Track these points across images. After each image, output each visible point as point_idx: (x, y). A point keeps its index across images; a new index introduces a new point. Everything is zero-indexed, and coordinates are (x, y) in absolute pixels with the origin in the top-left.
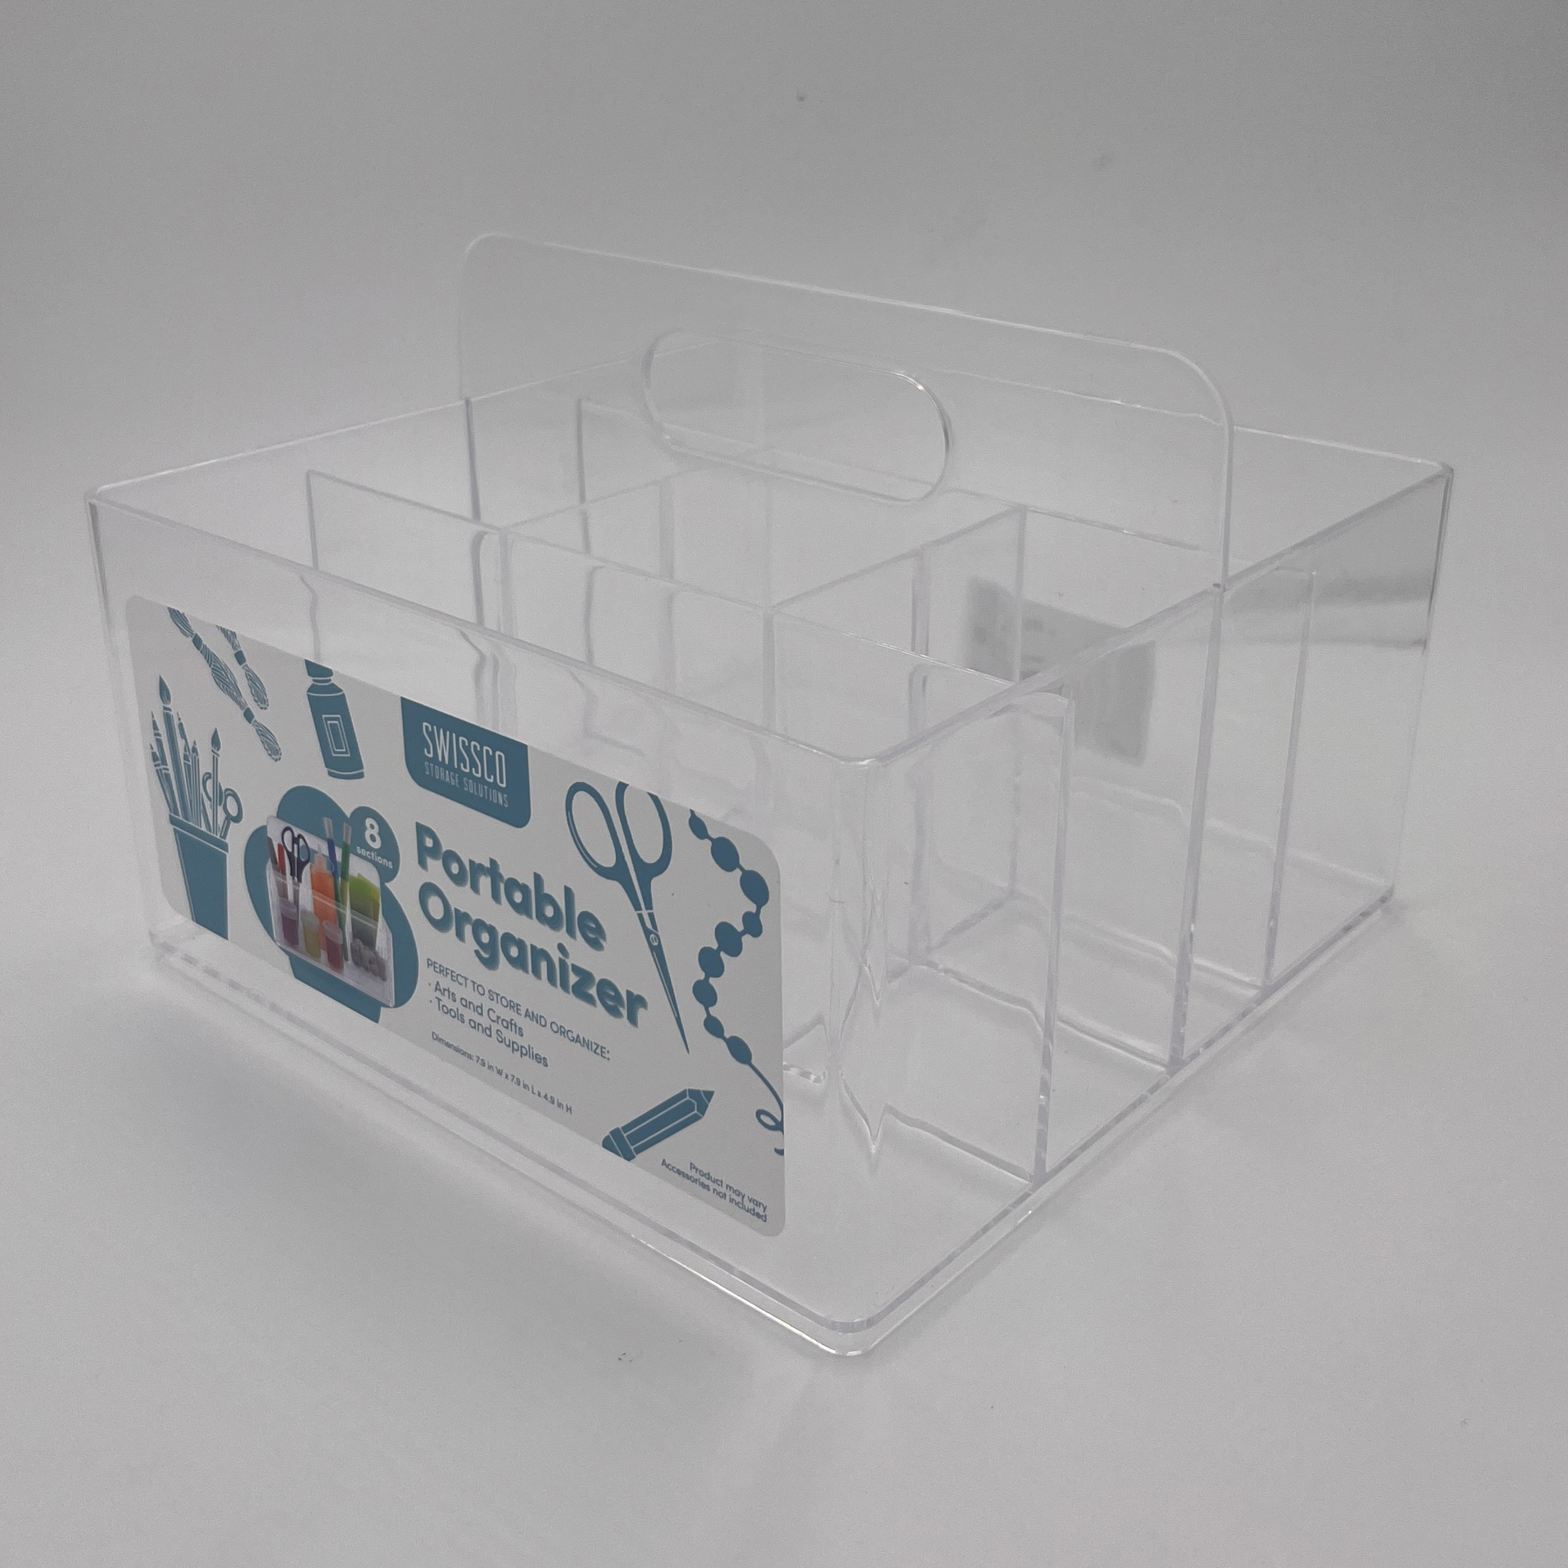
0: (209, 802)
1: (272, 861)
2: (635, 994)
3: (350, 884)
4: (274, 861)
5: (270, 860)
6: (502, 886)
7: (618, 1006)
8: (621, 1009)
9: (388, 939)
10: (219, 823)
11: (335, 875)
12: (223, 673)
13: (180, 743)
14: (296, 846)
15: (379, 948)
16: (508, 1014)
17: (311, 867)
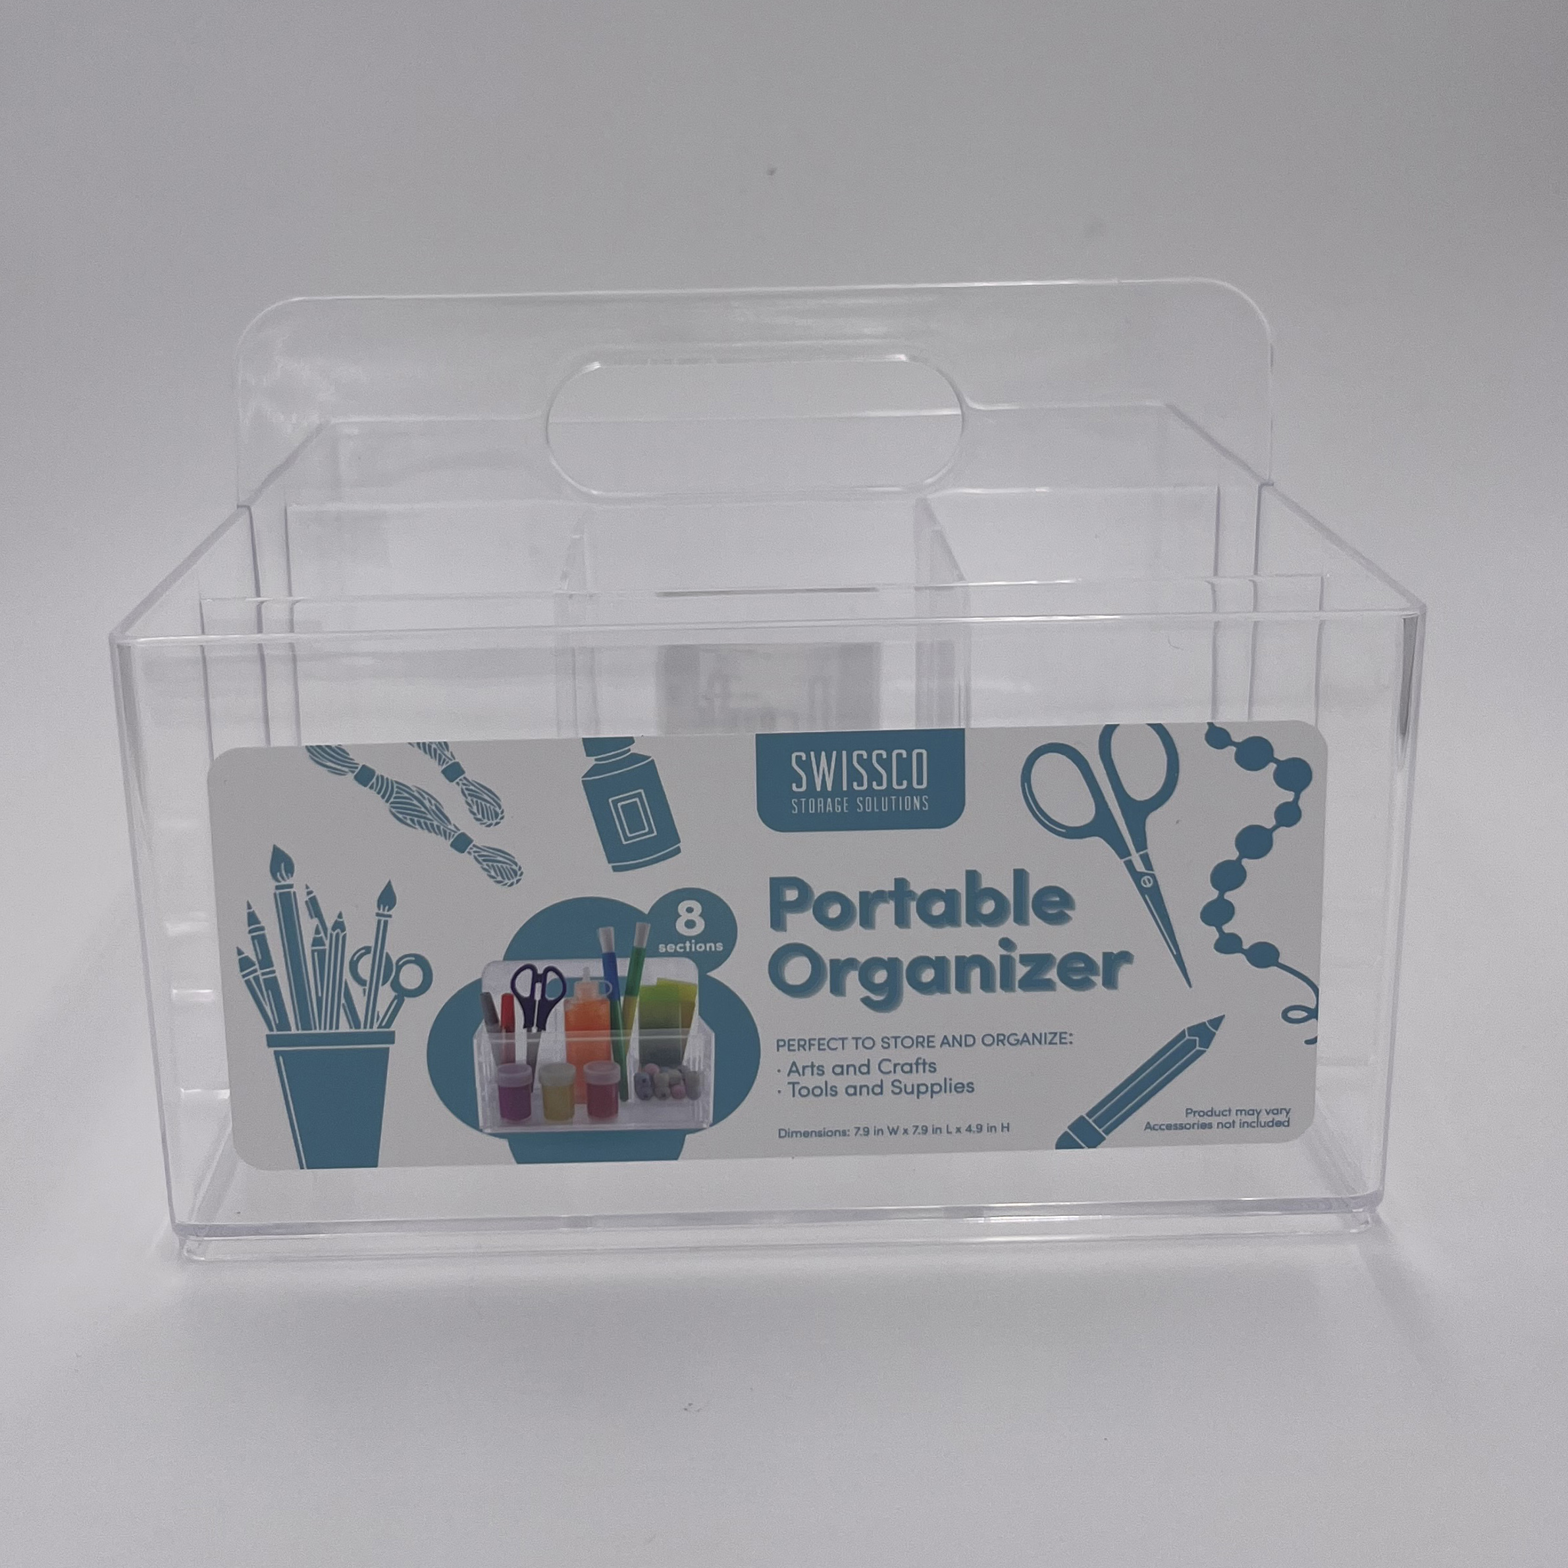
0: (360, 989)
1: (486, 1022)
2: (1115, 952)
3: (640, 997)
4: (492, 1019)
5: (483, 1021)
6: (913, 905)
7: (1090, 977)
8: (1093, 978)
9: (708, 1043)
10: (377, 1009)
11: (613, 998)
12: (415, 802)
13: (307, 927)
14: (538, 986)
15: (688, 1061)
16: (910, 1056)
17: (566, 1003)
